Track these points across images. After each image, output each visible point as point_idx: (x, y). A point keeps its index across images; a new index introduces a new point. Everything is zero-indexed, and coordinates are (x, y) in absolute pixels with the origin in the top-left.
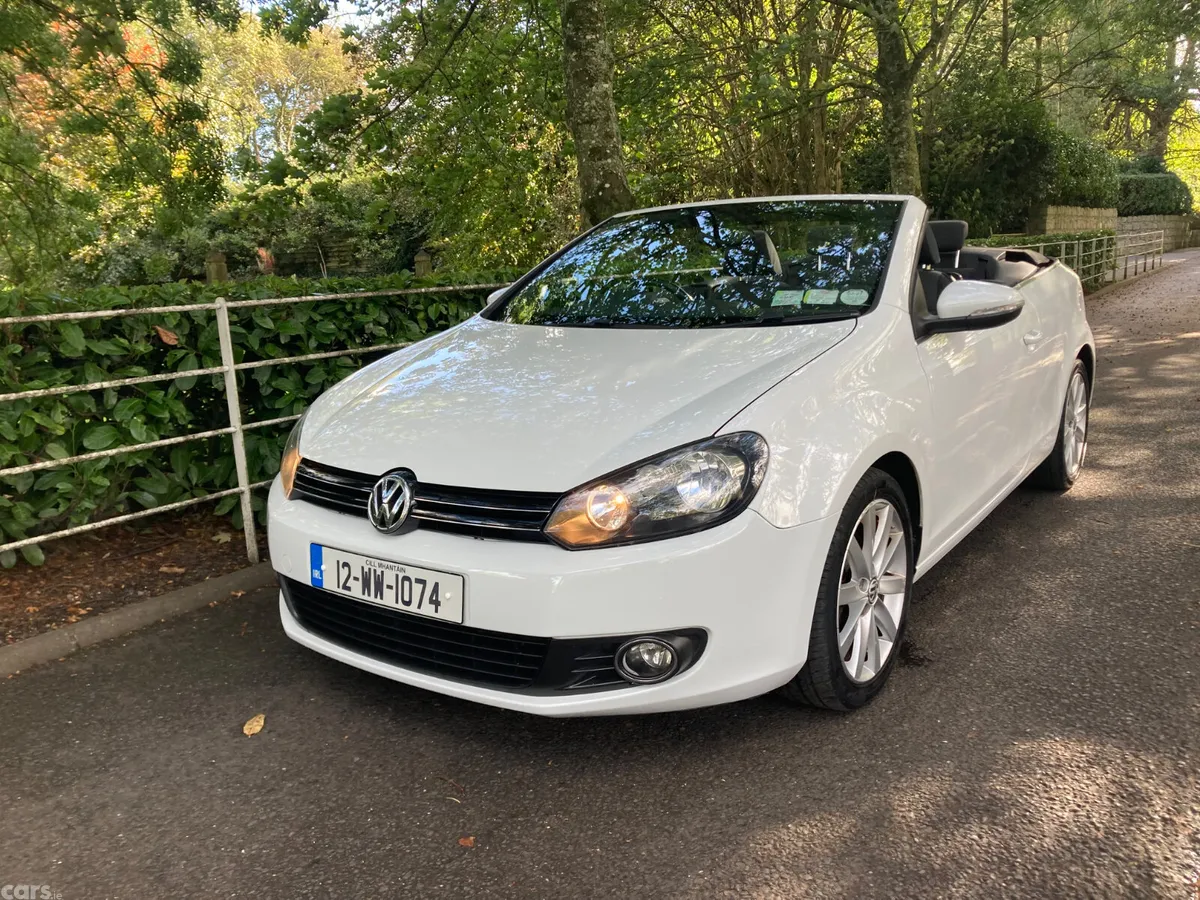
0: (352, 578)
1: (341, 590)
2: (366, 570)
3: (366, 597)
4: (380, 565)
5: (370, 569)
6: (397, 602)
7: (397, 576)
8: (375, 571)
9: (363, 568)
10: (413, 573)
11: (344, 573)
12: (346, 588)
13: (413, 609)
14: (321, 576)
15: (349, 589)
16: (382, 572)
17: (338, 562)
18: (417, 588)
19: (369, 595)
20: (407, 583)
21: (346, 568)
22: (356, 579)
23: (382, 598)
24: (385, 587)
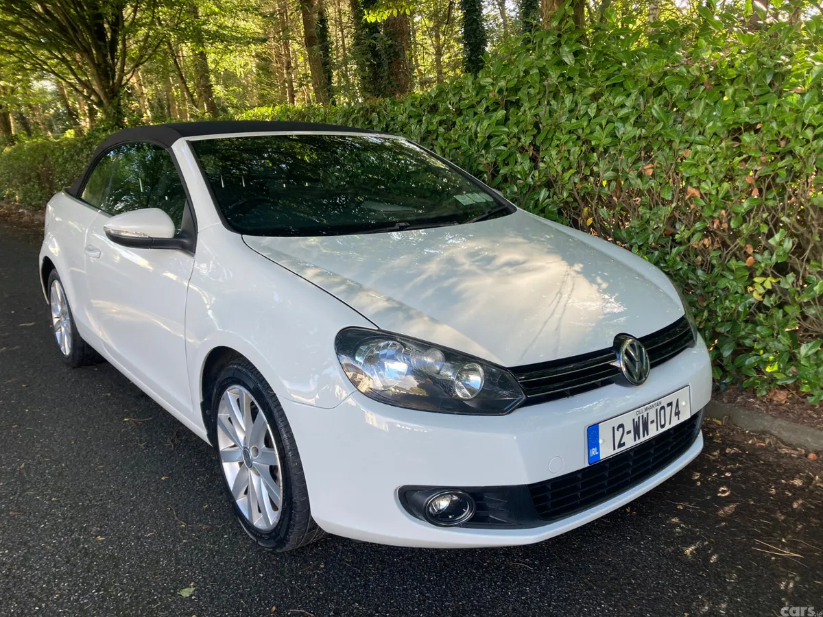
0: (625, 433)
1: (618, 450)
2: (636, 420)
3: (638, 442)
4: (646, 410)
5: (639, 418)
6: (657, 430)
7: (657, 410)
8: (643, 416)
9: (634, 420)
10: (664, 402)
11: (618, 434)
12: (621, 445)
13: (667, 427)
14: (598, 450)
15: (624, 444)
16: (648, 414)
17: (614, 428)
18: (668, 409)
19: (639, 438)
20: (663, 411)
21: (621, 429)
22: (629, 432)
23: (648, 435)
24: (649, 423)
